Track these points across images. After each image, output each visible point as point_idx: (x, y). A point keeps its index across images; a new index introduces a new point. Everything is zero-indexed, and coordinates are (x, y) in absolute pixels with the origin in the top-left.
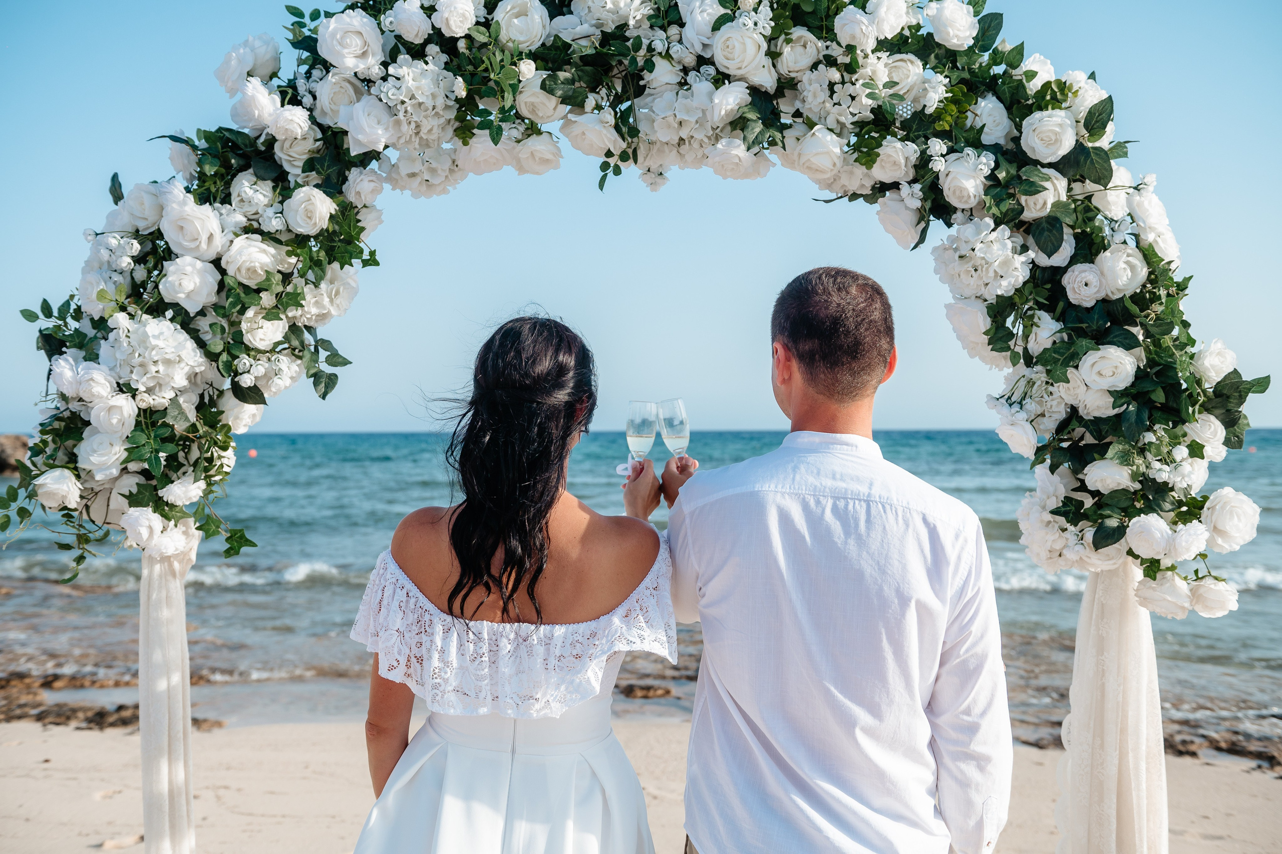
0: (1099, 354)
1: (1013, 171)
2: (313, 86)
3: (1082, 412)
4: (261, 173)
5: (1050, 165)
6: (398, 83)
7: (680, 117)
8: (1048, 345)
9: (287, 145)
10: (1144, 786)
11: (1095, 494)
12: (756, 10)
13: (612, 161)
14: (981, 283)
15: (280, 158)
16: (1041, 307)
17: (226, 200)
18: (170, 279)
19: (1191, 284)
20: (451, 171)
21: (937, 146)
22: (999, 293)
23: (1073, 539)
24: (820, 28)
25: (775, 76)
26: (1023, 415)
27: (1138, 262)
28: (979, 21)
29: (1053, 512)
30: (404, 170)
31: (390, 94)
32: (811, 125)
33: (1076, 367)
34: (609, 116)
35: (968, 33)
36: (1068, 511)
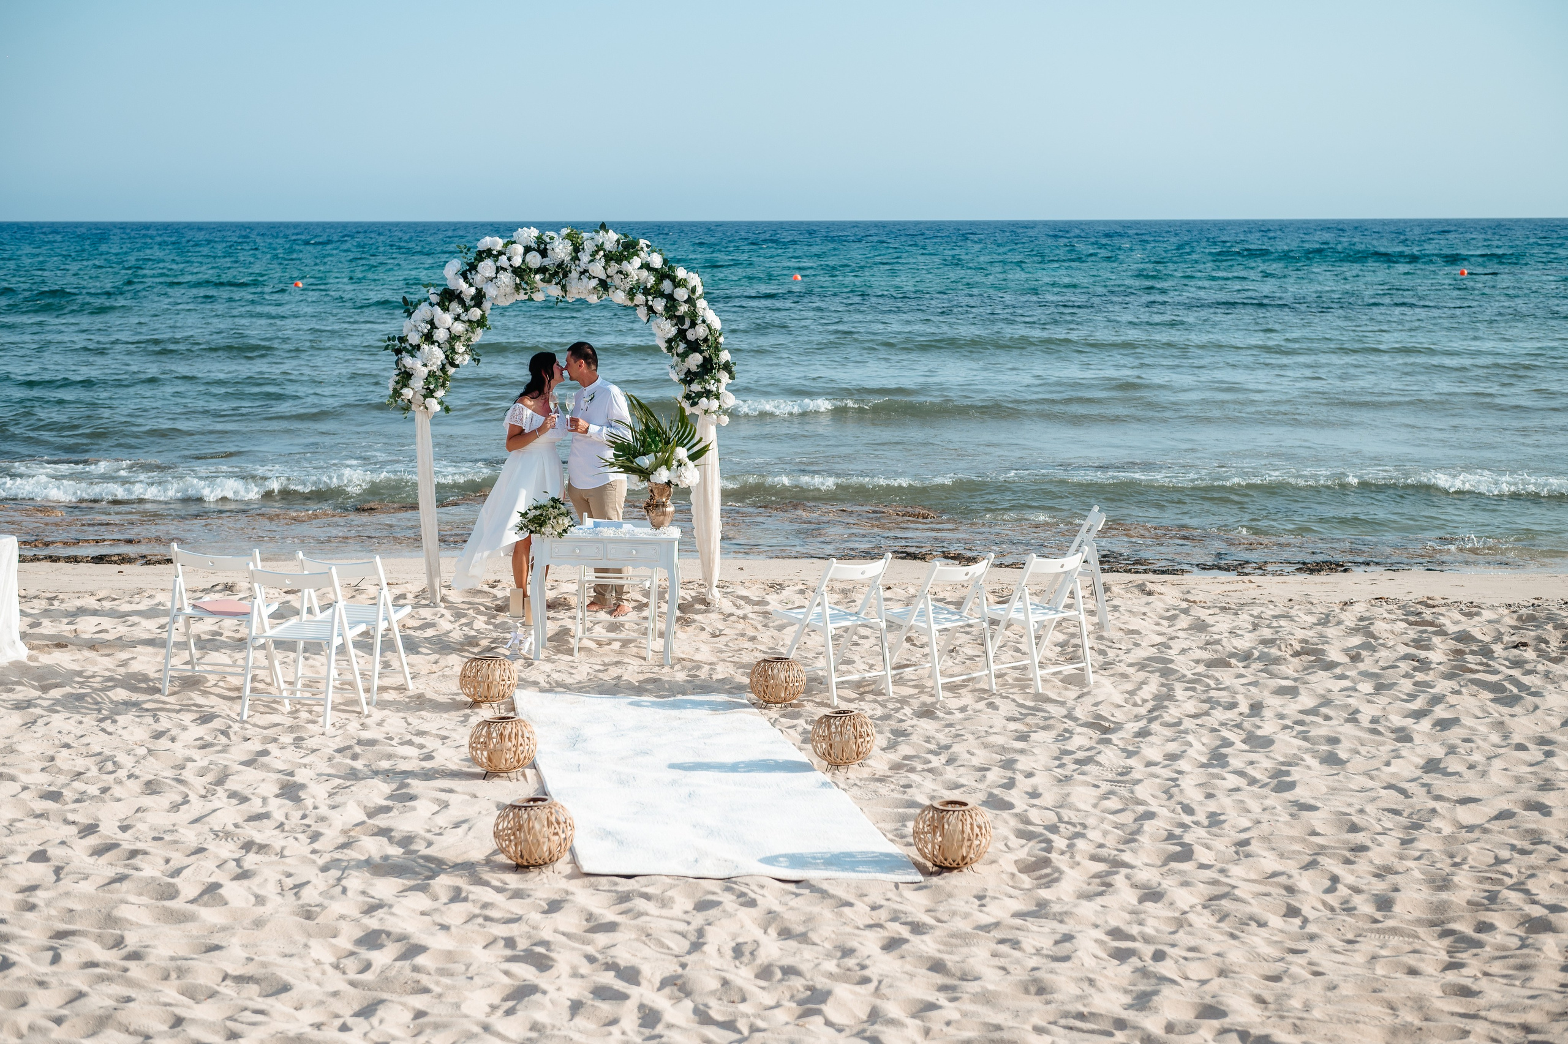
0: (694, 354)
1: (672, 304)
3: (689, 370)
4: (459, 303)
5: (682, 302)
6: (500, 280)
7: (579, 288)
8: (682, 351)
9: (465, 296)
11: (693, 392)
12: (600, 259)
14: (664, 334)
16: (681, 341)
17: (448, 310)
18: (437, 334)
21: (651, 296)
22: (670, 337)
24: (618, 263)
25: (605, 276)
26: (675, 371)
27: (707, 329)
31: (499, 283)
32: (616, 289)
33: (689, 358)
34: (559, 286)
36: (688, 397)
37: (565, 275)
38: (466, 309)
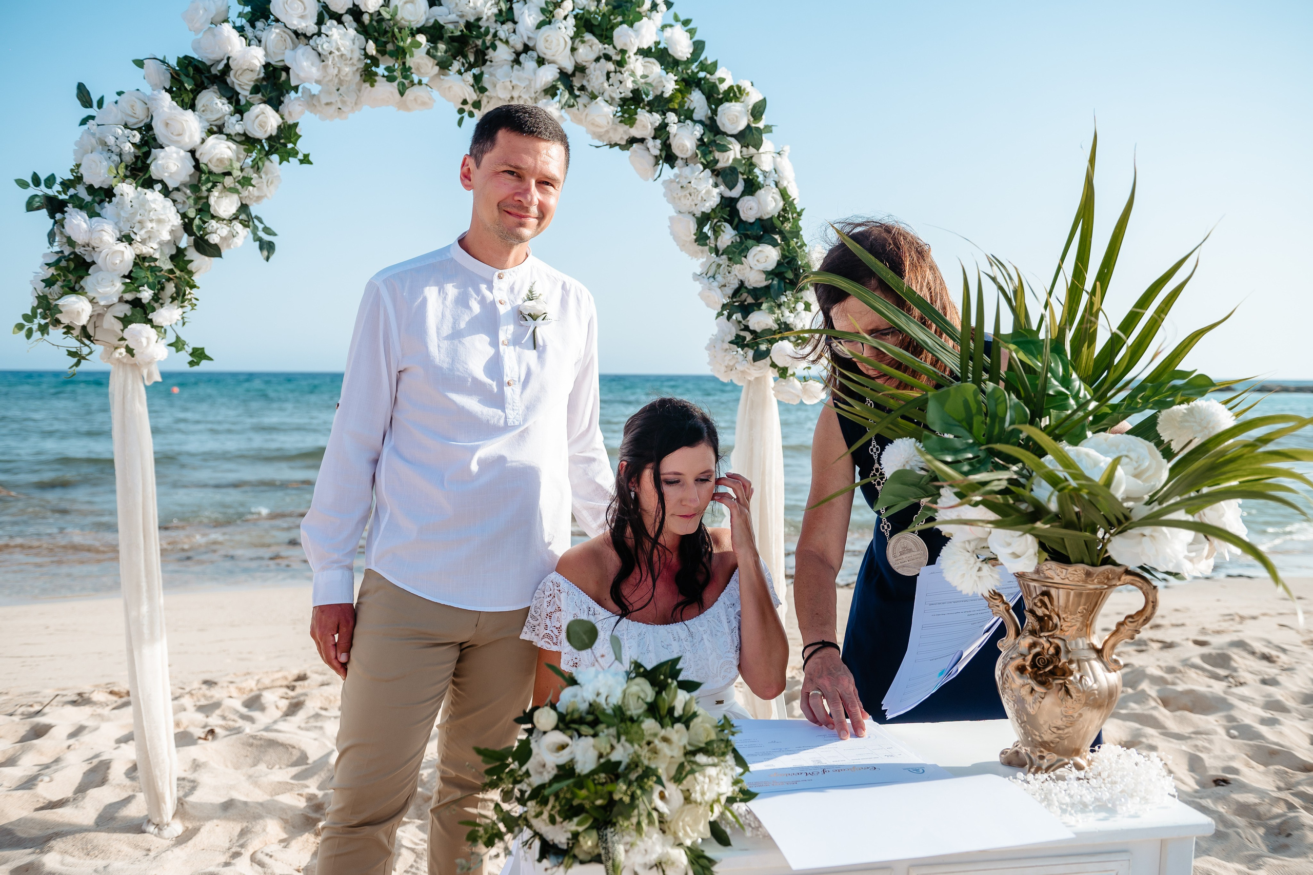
0: (759, 248)
1: (712, 138)
2: (258, 33)
3: (746, 284)
4: (223, 92)
5: (732, 136)
6: (328, 39)
7: (514, 83)
8: (729, 243)
9: (239, 73)
10: (774, 503)
11: (753, 332)
12: (565, 18)
13: (467, 108)
14: (693, 204)
15: (233, 82)
16: (726, 221)
17: (193, 107)
18: (160, 162)
19: (804, 213)
20: (356, 104)
21: (672, 117)
22: (703, 210)
23: (741, 358)
24: (601, 36)
25: (573, 63)
26: (715, 284)
27: (778, 197)
28: (694, 43)
29: (731, 342)
30: (324, 100)
31: (325, 46)
32: (593, 97)
33: (745, 257)
34: (469, 77)
35: (687, 50)
36: (739, 342)
37: (481, 58)
38: (240, 110)
